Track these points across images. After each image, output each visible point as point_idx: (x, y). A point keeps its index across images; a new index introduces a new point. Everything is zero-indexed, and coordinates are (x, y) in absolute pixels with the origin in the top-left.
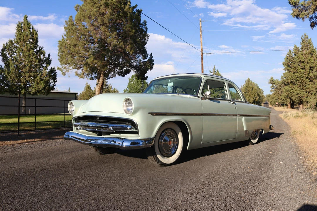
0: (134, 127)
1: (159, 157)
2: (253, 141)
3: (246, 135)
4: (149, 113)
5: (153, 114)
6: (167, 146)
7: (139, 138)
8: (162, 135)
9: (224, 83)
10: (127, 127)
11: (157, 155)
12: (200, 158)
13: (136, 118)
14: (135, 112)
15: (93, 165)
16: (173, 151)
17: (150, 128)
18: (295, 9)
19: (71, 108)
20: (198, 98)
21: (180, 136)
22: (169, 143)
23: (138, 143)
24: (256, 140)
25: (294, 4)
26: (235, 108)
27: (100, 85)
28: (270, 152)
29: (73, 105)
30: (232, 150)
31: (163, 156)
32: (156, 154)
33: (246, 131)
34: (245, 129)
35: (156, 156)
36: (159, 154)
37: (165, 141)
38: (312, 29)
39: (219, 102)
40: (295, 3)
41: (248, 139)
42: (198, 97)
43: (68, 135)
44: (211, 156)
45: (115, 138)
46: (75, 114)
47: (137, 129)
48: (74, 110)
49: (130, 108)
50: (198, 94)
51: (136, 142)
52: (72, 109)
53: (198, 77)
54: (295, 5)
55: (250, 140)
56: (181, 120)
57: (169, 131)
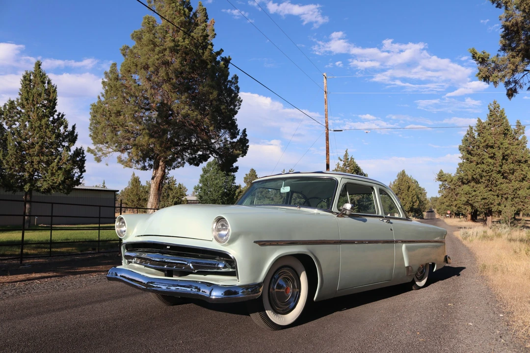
0: (230, 264)
1: (269, 313)
2: (418, 284)
3: (407, 274)
4: (256, 242)
5: (262, 243)
6: (282, 296)
7: (238, 283)
8: (274, 278)
9: (373, 189)
10: (218, 264)
11: (267, 311)
12: (334, 314)
13: (234, 251)
14: (232, 241)
15: (157, 325)
16: (292, 304)
17: (256, 266)
18: (482, 67)
19: (120, 227)
20: (331, 214)
21: (303, 279)
22: (286, 290)
23: (236, 293)
24: (424, 282)
25: (480, 60)
26: (391, 230)
27: (159, 180)
28: (449, 304)
29: (124, 222)
30: (385, 300)
31: (276, 312)
32: (265, 309)
33: (408, 267)
34: (406, 265)
35: (262, 313)
36: (270, 310)
37: (280, 287)
38: (510, 99)
39: (365, 221)
40: (483, 59)
41: (410, 280)
42: (332, 212)
43: (116, 273)
44: (351, 310)
45: (197, 281)
46: (127, 237)
47: (236, 267)
48: (125, 231)
49: (223, 232)
50: (332, 208)
51: (233, 290)
52: (123, 229)
53: (331, 179)
54: (483, 61)
55: (413, 282)
56: (306, 252)
57: (285, 270)
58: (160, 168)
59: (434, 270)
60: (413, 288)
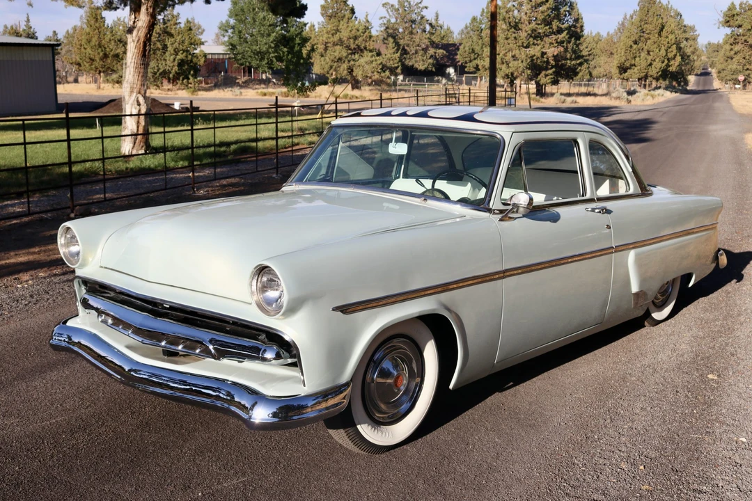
0: (287, 351)
1: (365, 430)
2: (657, 316)
3: (636, 304)
4: (335, 309)
5: (346, 309)
6: (387, 392)
7: (302, 391)
8: (374, 361)
9: (576, 142)
10: (265, 351)
11: (359, 427)
13: (291, 329)
14: (292, 310)
15: (154, 444)
16: (405, 407)
17: (337, 353)
19: (68, 245)
20: (487, 214)
21: (430, 353)
22: (396, 381)
23: (301, 408)
24: (667, 310)
26: (609, 227)
28: (710, 376)
29: (73, 237)
31: (377, 423)
32: (356, 421)
33: (637, 294)
34: (635, 288)
35: (354, 428)
36: (364, 423)
37: (385, 374)
39: (555, 218)
41: (640, 313)
42: (489, 210)
44: (521, 388)
45: (223, 381)
46: (82, 266)
47: (297, 356)
48: (78, 254)
49: (272, 294)
50: (490, 200)
51: (295, 404)
52: (74, 249)
53: (491, 136)
55: (647, 315)
56: (434, 310)
57: (395, 342)
58: (143, 9)
59: (690, 285)
60: (646, 323)
